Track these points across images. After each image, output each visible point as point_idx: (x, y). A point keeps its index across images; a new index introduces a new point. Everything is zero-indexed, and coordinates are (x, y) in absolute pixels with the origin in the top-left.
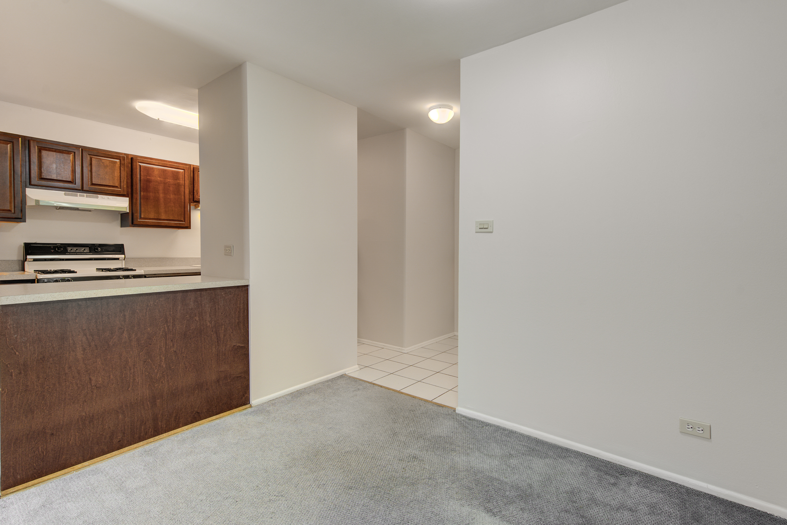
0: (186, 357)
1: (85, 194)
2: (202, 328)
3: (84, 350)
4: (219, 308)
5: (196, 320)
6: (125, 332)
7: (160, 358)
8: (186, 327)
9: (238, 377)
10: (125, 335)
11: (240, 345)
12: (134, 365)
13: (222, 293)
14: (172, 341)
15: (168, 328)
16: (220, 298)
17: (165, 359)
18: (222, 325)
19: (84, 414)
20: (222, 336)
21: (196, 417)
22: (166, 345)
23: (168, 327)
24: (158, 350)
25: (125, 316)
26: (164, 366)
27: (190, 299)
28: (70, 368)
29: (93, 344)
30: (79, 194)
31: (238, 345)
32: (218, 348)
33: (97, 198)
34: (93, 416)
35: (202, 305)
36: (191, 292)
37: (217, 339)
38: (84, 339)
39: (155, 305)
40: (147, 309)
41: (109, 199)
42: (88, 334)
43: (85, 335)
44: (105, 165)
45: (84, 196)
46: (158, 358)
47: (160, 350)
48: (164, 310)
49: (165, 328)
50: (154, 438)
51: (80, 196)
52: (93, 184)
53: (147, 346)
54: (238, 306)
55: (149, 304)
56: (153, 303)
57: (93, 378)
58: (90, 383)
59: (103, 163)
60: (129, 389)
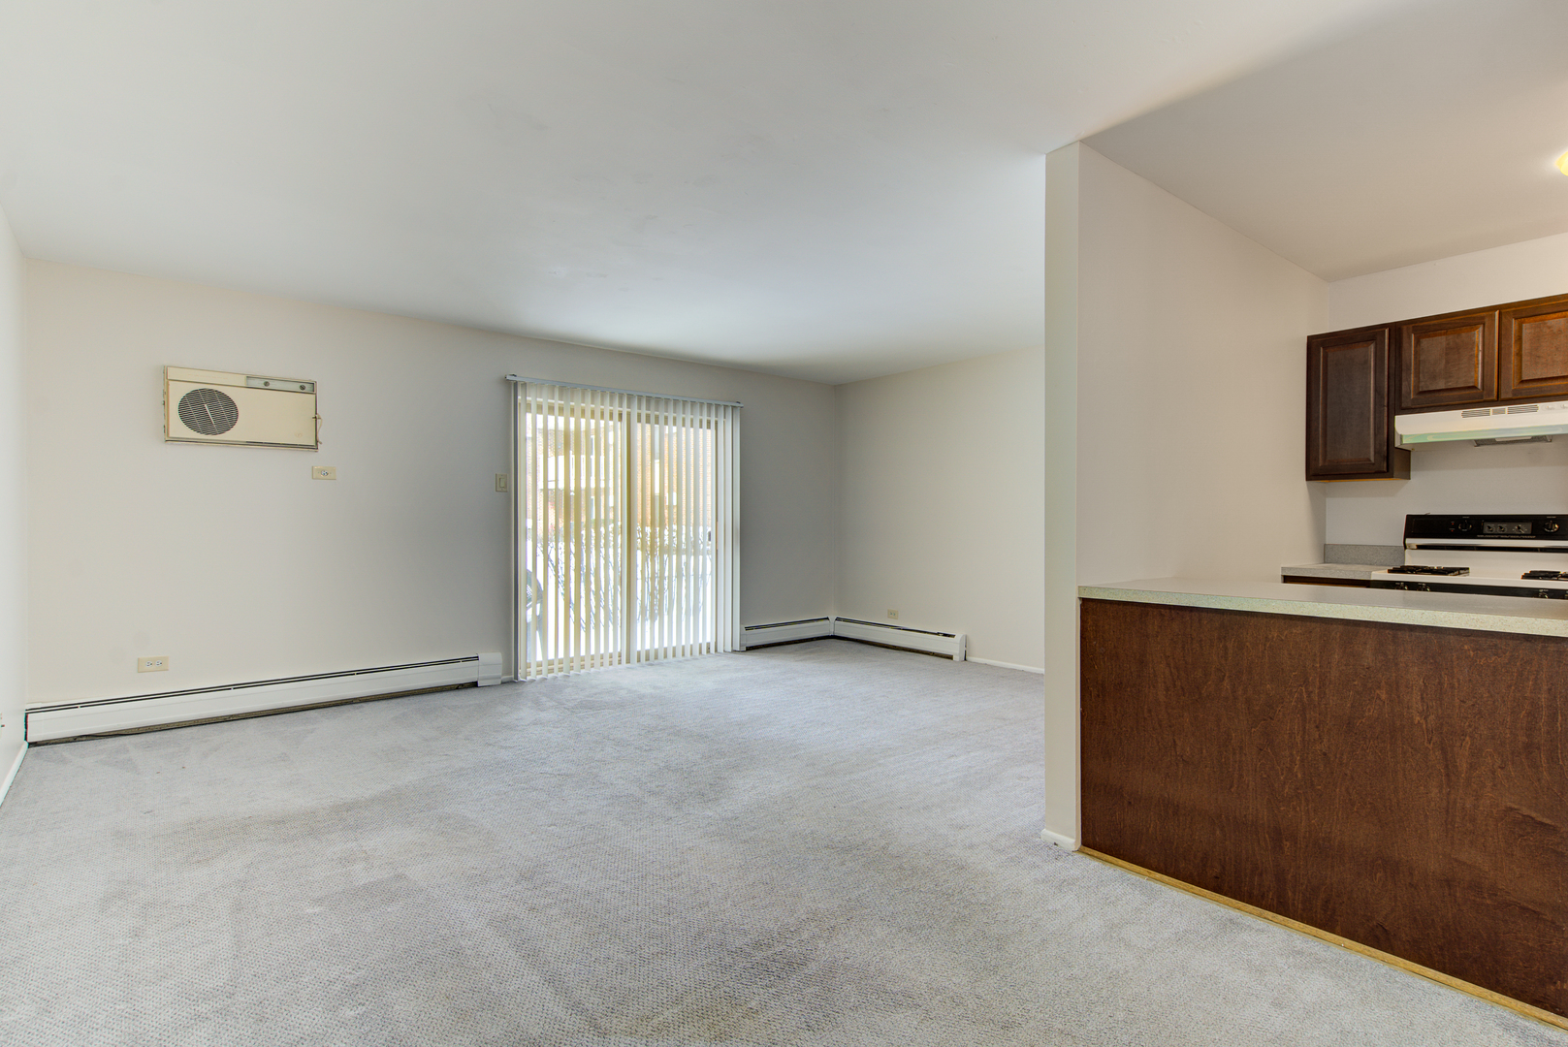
0: (1352, 778)
1: (1506, 407)
2: (1398, 723)
3: (1167, 690)
4: (1452, 687)
5: (1379, 697)
6: (1226, 678)
7: (1291, 754)
8: (1352, 706)
9: (1524, 909)
10: (1226, 684)
11: (1534, 815)
12: (1241, 748)
13: (1466, 647)
14: (1317, 727)
15: (1309, 696)
16: (1458, 658)
17: (1302, 761)
18: (1464, 735)
19: (1166, 796)
20: (1463, 765)
21: (1378, 937)
22: (1304, 732)
23: (1309, 694)
24: (1286, 737)
25: (1226, 648)
26: (1299, 776)
27: (1365, 643)
28: (1150, 711)
29: (1178, 683)
30: (1491, 409)
31: (1525, 811)
32: (1449, 793)
33: (1535, 410)
34: (1178, 806)
35: (1396, 664)
36: (1366, 627)
37: (1447, 766)
38: (1167, 671)
39: (1282, 640)
40: (1265, 645)
41: (1564, 408)
42: (1172, 665)
43: (1168, 665)
44: (1555, 331)
45: (1503, 412)
46: (1287, 753)
47: (1291, 737)
48: (1300, 655)
49: (1301, 694)
50: (1275, 915)
51: (1495, 413)
52: (1522, 382)
53: (1264, 720)
54: (1528, 694)
55: (1270, 636)
56: (1278, 636)
57: (1178, 743)
58: (1175, 748)
59: (1549, 327)
60: (1232, 790)
